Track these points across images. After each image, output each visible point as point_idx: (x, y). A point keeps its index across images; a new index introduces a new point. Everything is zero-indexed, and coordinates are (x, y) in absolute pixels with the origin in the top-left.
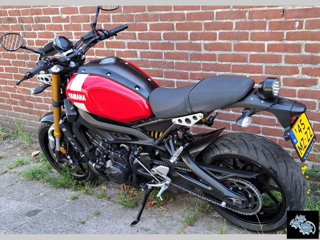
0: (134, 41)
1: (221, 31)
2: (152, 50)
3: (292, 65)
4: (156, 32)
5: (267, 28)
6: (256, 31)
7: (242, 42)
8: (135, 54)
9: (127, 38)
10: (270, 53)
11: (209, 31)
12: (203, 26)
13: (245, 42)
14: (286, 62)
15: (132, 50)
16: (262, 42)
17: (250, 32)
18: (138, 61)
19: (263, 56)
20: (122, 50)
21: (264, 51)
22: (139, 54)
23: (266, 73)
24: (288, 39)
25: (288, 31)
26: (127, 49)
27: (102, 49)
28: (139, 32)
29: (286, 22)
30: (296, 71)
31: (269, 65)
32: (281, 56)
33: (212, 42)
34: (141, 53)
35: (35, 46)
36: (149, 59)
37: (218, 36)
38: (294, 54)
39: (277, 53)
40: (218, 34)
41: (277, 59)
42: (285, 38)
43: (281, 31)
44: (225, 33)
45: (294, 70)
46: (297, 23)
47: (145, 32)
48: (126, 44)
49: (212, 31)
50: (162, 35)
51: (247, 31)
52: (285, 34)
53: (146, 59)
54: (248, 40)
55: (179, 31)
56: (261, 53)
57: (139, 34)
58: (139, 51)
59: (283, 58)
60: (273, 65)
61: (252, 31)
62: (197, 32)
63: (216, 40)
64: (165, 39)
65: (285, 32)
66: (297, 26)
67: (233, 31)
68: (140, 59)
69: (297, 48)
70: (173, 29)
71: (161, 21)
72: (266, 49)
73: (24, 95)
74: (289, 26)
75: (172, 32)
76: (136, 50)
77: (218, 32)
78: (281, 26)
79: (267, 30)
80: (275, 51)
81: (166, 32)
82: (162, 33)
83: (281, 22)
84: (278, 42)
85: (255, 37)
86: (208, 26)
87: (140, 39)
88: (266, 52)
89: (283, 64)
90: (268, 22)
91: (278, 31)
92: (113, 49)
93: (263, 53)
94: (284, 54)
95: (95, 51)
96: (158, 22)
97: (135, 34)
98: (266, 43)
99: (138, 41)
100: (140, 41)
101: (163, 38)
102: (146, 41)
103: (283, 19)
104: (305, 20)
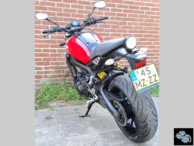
1: (94, 28)
2: (58, 35)
7: (101, 32)
9: (43, 28)
10: (111, 37)
13: (103, 32)
17: (104, 28)
18: (49, 40)
20: (39, 35)
22: (50, 37)
24: (117, 32)
28: (51, 26)
36: (56, 39)
44: (95, 28)
46: (120, 26)
53: (54, 39)
61: (105, 28)
65: (116, 29)
67: (98, 28)
68: (50, 39)
71: (64, 21)
72: (110, 35)
74: (118, 27)
78: (115, 27)
79: (111, 28)
84: (114, 33)
85: (106, 31)
90: (111, 25)
91: (114, 29)
93: (109, 37)
96: (63, 22)
97: (48, 26)
98: (110, 33)
103: (115, 25)
104: (122, 26)
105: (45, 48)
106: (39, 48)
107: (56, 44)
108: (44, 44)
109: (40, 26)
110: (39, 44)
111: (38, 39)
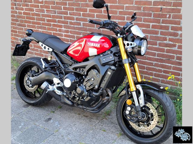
0: (80, 17)
1: (128, 16)
3: (163, 36)
4: (92, 13)
5: (152, 16)
6: (146, 17)
7: (138, 22)
8: (80, 24)
10: (153, 29)
11: (121, 15)
12: (118, 12)
13: (140, 22)
14: (161, 34)
15: (78, 21)
16: (149, 23)
17: (143, 17)
18: (81, 27)
19: (149, 30)
20: (73, 21)
21: (150, 28)
23: (150, 39)
24: (162, 23)
25: (163, 19)
26: (75, 21)
27: (62, 20)
28: (83, 13)
29: (162, 14)
30: (165, 39)
31: (152, 35)
32: (159, 31)
33: (122, 21)
34: (83, 23)
35: (23, 15)
36: (87, 27)
37: (126, 18)
38: (165, 31)
39: (156, 30)
40: (126, 17)
41: (156, 33)
42: (161, 22)
43: (159, 18)
44: (130, 17)
45: (164, 39)
46: (168, 15)
47: (86, 13)
48: (75, 18)
49: (123, 16)
50: (95, 15)
51: (141, 17)
52: (161, 20)
53: (85, 27)
54: (141, 21)
55: (105, 14)
56: (148, 29)
57: (82, 13)
58: (82, 23)
59: (159, 33)
60: (154, 35)
61: (144, 17)
62: (115, 15)
63: (124, 20)
64: (97, 17)
65: (161, 19)
66: (168, 17)
68: (82, 27)
69: (167, 28)
70: (101, 12)
72: (151, 27)
73: (15, 41)
74: (164, 17)
75: (101, 14)
76: (80, 22)
77: (126, 16)
78: (159, 16)
79: (152, 17)
80: (156, 29)
81: (98, 14)
82: (96, 14)
83: (159, 14)
84: (157, 24)
85: (145, 20)
86: (120, 13)
87: (83, 16)
88: (151, 29)
89: (159, 35)
90: (153, 13)
91: (158, 18)
92: (68, 20)
93: (149, 29)
94: (160, 30)
95: (57, 21)
97: (80, 13)
98: (151, 24)
99: (82, 17)
100: (83, 17)
101: (95, 17)
102: (86, 18)
103: (160, 13)
104: (172, 14)
105: (78, 35)
106: (73, 35)
107: (87, 32)
108: (76, 31)
109: (74, 12)
110: (73, 30)
111: (72, 26)
